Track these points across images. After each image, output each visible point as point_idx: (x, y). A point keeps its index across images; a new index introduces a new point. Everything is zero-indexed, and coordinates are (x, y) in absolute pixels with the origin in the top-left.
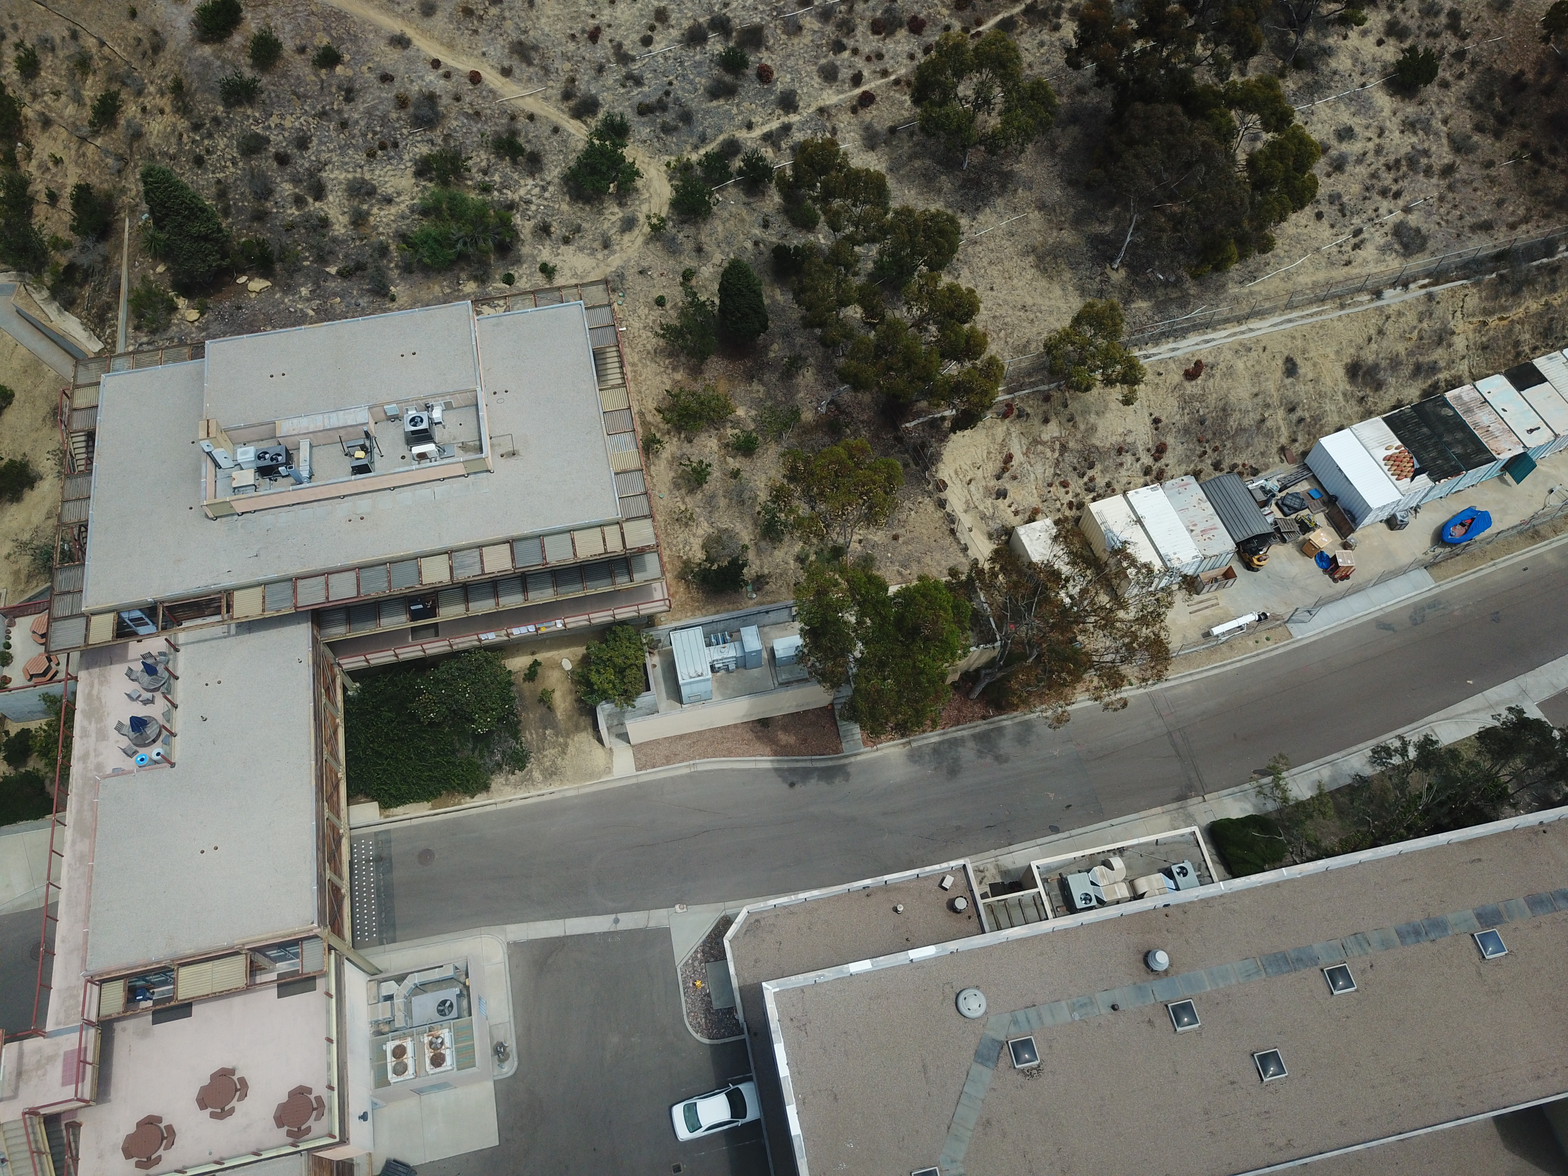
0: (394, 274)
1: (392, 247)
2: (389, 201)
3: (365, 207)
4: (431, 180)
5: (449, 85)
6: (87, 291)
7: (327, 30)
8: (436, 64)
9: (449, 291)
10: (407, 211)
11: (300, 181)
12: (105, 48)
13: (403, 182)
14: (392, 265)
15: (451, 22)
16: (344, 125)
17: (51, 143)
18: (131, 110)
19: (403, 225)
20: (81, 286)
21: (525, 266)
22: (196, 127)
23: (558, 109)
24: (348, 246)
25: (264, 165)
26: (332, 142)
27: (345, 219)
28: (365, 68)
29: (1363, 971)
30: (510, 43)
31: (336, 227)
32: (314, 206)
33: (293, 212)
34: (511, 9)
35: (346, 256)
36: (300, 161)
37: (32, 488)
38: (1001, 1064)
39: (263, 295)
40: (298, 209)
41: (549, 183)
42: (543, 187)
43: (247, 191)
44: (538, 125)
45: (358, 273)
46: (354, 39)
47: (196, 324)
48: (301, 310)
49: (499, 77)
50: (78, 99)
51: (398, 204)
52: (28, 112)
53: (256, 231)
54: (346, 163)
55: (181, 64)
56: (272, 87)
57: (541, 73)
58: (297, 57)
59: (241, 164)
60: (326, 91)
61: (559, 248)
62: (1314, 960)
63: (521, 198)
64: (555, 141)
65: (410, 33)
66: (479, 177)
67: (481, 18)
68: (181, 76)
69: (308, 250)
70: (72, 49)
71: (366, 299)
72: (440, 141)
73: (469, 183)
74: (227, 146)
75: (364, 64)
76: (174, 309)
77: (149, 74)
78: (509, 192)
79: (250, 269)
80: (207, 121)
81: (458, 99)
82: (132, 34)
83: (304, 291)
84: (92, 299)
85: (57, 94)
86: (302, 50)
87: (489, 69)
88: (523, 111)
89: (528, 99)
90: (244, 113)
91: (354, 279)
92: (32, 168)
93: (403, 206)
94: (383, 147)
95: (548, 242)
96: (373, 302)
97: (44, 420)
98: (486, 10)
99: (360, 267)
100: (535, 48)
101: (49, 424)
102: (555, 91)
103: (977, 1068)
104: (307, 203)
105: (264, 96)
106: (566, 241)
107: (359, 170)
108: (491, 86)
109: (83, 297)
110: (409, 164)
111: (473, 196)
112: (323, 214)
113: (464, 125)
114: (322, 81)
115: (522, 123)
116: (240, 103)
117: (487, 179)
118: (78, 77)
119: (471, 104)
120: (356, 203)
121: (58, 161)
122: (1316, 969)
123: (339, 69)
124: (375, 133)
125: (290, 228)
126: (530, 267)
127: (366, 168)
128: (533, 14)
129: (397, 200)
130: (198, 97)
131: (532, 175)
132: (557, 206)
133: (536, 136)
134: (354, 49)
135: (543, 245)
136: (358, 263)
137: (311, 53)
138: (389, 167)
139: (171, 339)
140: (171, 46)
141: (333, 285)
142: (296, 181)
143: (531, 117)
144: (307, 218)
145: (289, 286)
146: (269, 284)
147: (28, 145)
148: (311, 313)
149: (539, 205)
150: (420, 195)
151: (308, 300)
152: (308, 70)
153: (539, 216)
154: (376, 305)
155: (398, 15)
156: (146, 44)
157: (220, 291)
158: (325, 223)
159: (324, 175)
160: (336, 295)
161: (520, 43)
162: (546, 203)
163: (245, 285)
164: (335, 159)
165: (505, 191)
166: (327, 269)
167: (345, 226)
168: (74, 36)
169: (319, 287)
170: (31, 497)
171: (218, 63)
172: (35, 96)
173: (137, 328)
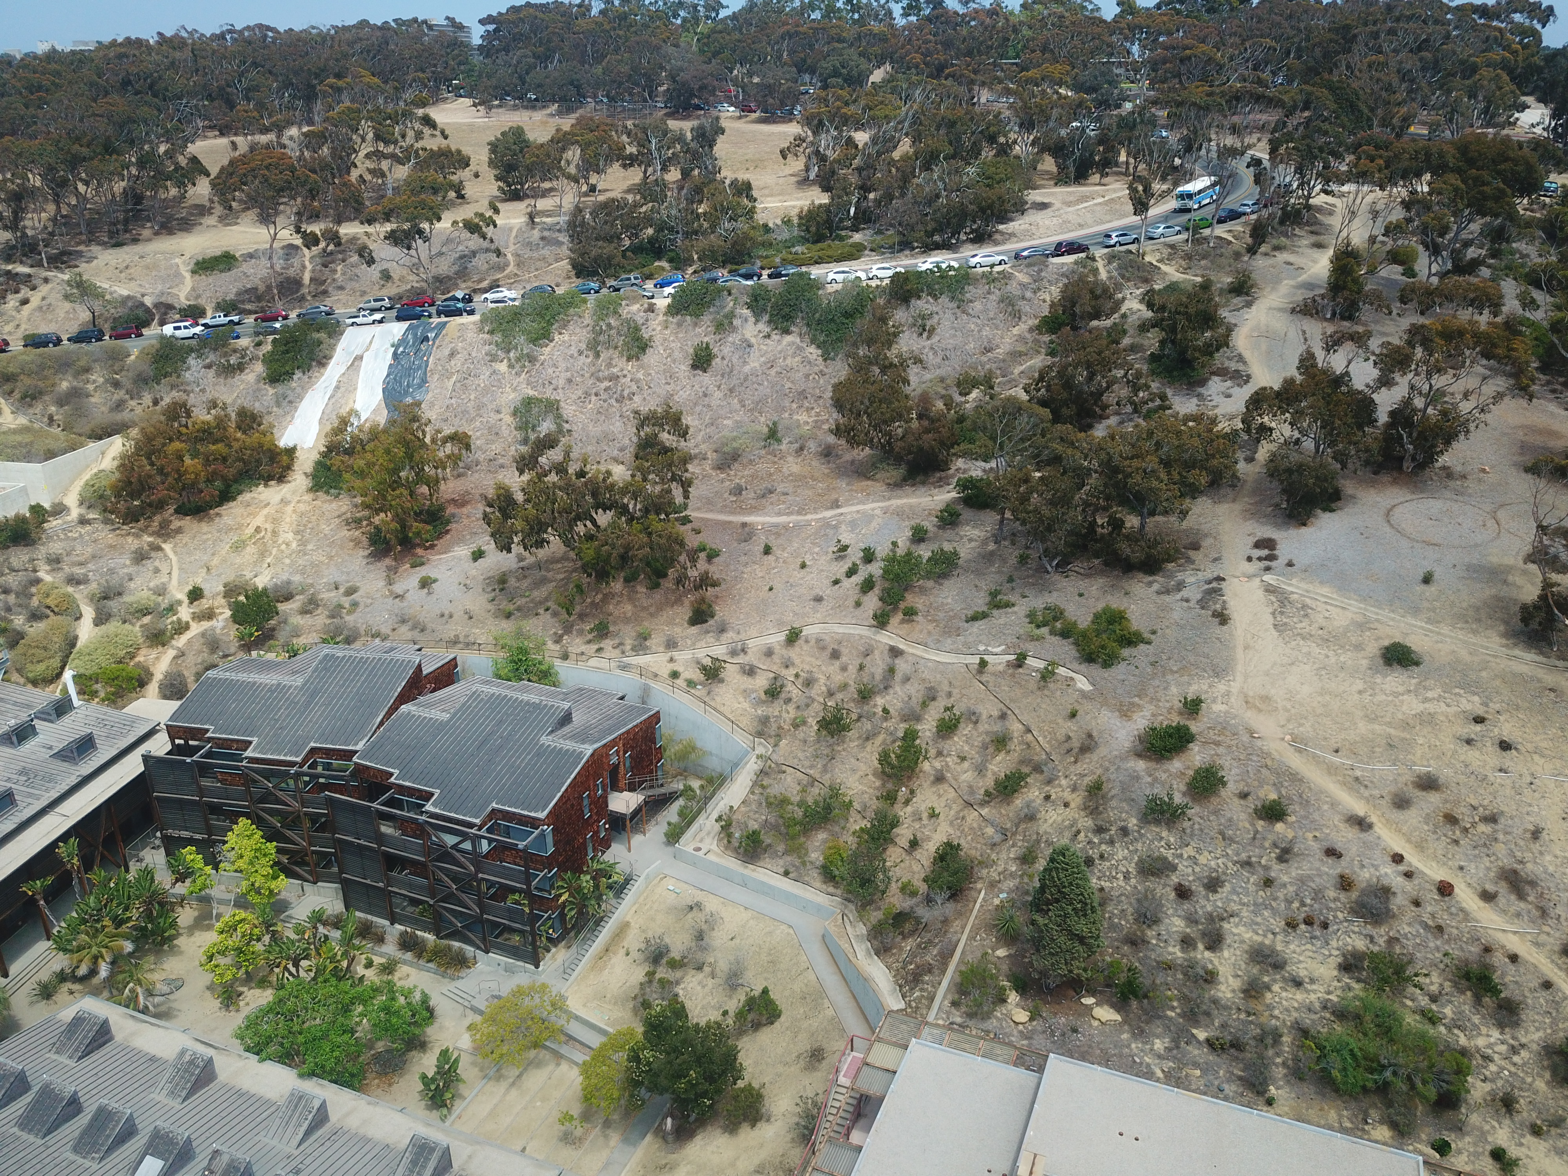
0: (1279, 1072)
1: (1286, 1039)
2: (1298, 983)
3: (1266, 979)
4: (1359, 981)
5: (1409, 886)
6: (909, 945)
7: (1277, 786)
8: (1398, 859)
9: (1349, 1125)
10: (1317, 1005)
11: (1196, 922)
12: (1029, 736)
13: (1322, 970)
14: (1279, 1060)
15: (1427, 824)
16: (1268, 883)
17: (935, 798)
18: (1032, 793)
19: (1308, 1020)
20: (905, 938)
21: (1467, 1139)
22: (1100, 830)
23: (1553, 961)
24: (1230, 1015)
25: (1159, 891)
26: (1247, 894)
27: (1236, 984)
28: (1310, 835)
30: (1502, 868)
31: (1223, 988)
32: (1202, 954)
33: (1176, 952)
34: (1506, 833)
35: (1224, 1026)
36: (1203, 902)
37: (753, 1126)
39: (1107, 1028)
40: (1183, 950)
41: (1523, 1046)
42: (1513, 1047)
43: (1130, 910)
44: (1522, 970)
45: (1232, 1051)
46: (1306, 803)
47: (1021, 1027)
48: (1148, 1065)
49: (1477, 899)
50: (980, 770)
51: (1308, 991)
52: (926, 766)
53: (1123, 955)
54: (1257, 924)
55: (1107, 770)
56: (1197, 819)
57: (1535, 913)
58: (1236, 800)
59: (1133, 881)
60: (1257, 843)
61: (1523, 1136)
63: (1478, 1050)
64: (1543, 997)
65: (1373, 819)
66: (1424, 1001)
67: (1466, 830)
68: (1104, 779)
69: (1179, 1000)
70: (997, 727)
71: (1234, 1088)
72: (1381, 941)
73: (1409, 1003)
74: (1125, 858)
75: (1310, 831)
76: (1002, 1000)
77: (1066, 769)
78: (1462, 1035)
79: (1101, 992)
80: (1113, 828)
81: (1417, 903)
82: (1063, 731)
83: (1159, 1045)
84: (913, 954)
85: (963, 759)
86: (1244, 796)
87: (1463, 886)
88: (1503, 947)
89: (1511, 936)
90: (1158, 834)
91: (1225, 1056)
92: (904, 812)
93: (1313, 997)
94: (1309, 922)
95: (1507, 1122)
96: (1242, 1095)
97: (798, 1057)
98: (1474, 825)
99: (1237, 1045)
100: (1533, 884)
101: (802, 1063)
102: (1551, 940)
104: (1195, 948)
105: (1187, 824)
106: (1536, 1131)
107: (1270, 936)
108: (1464, 905)
109: (901, 949)
110: (1336, 953)
111: (1411, 1020)
112: (1210, 967)
113: (1418, 935)
114: (1257, 832)
115: (1498, 959)
116: (1157, 822)
117: (1434, 1007)
118: (991, 750)
119: (1433, 916)
120: (1255, 971)
121: (933, 815)
123: (1279, 827)
124: (1303, 904)
125: (1169, 966)
126: (1475, 1144)
127: (1279, 937)
128: (1536, 847)
129: (1308, 987)
130: (1114, 803)
131: (1501, 1026)
132: (1529, 1080)
133: (1516, 982)
134: (1302, 813)
135: (1500, 1123)
136: (1238, 1039)
137: (1251, 803)
138: (1309, 946)
139: (987, 1032)
140: (1102, 751)
141: (1196, 1052)
142: (1191, 920)
143: (1514, 958)
144: (1192, 965)
145: (1142, 1031)
146: (1119, 1018)
147: (912, 792)
148: (1160, 1074)
149: (1502, 1069)
150: (1339, 992)
151: (1160, 1057)
152: (1243, 816)
153: (1500, 1083)
154: (1245, 1100)
155: (1362, 797)
156: (1076, 744)
157: (1059, 1003)
158: (1210, 977)
159: (1226, 925)
160: (1196, 1065)
161: (1515, 872)
162: (1513, 1069)
163: (1089, 1008)
164: (1244, 913)
165: (1456, 1031)
166: (1194, 1031)
167: (1233, 991)
168: (1003, 716)
169: (1178, 1047)
170: (748, 1136)
171: (1149, 779)
172: (940, 754)
173: (954, 1004)
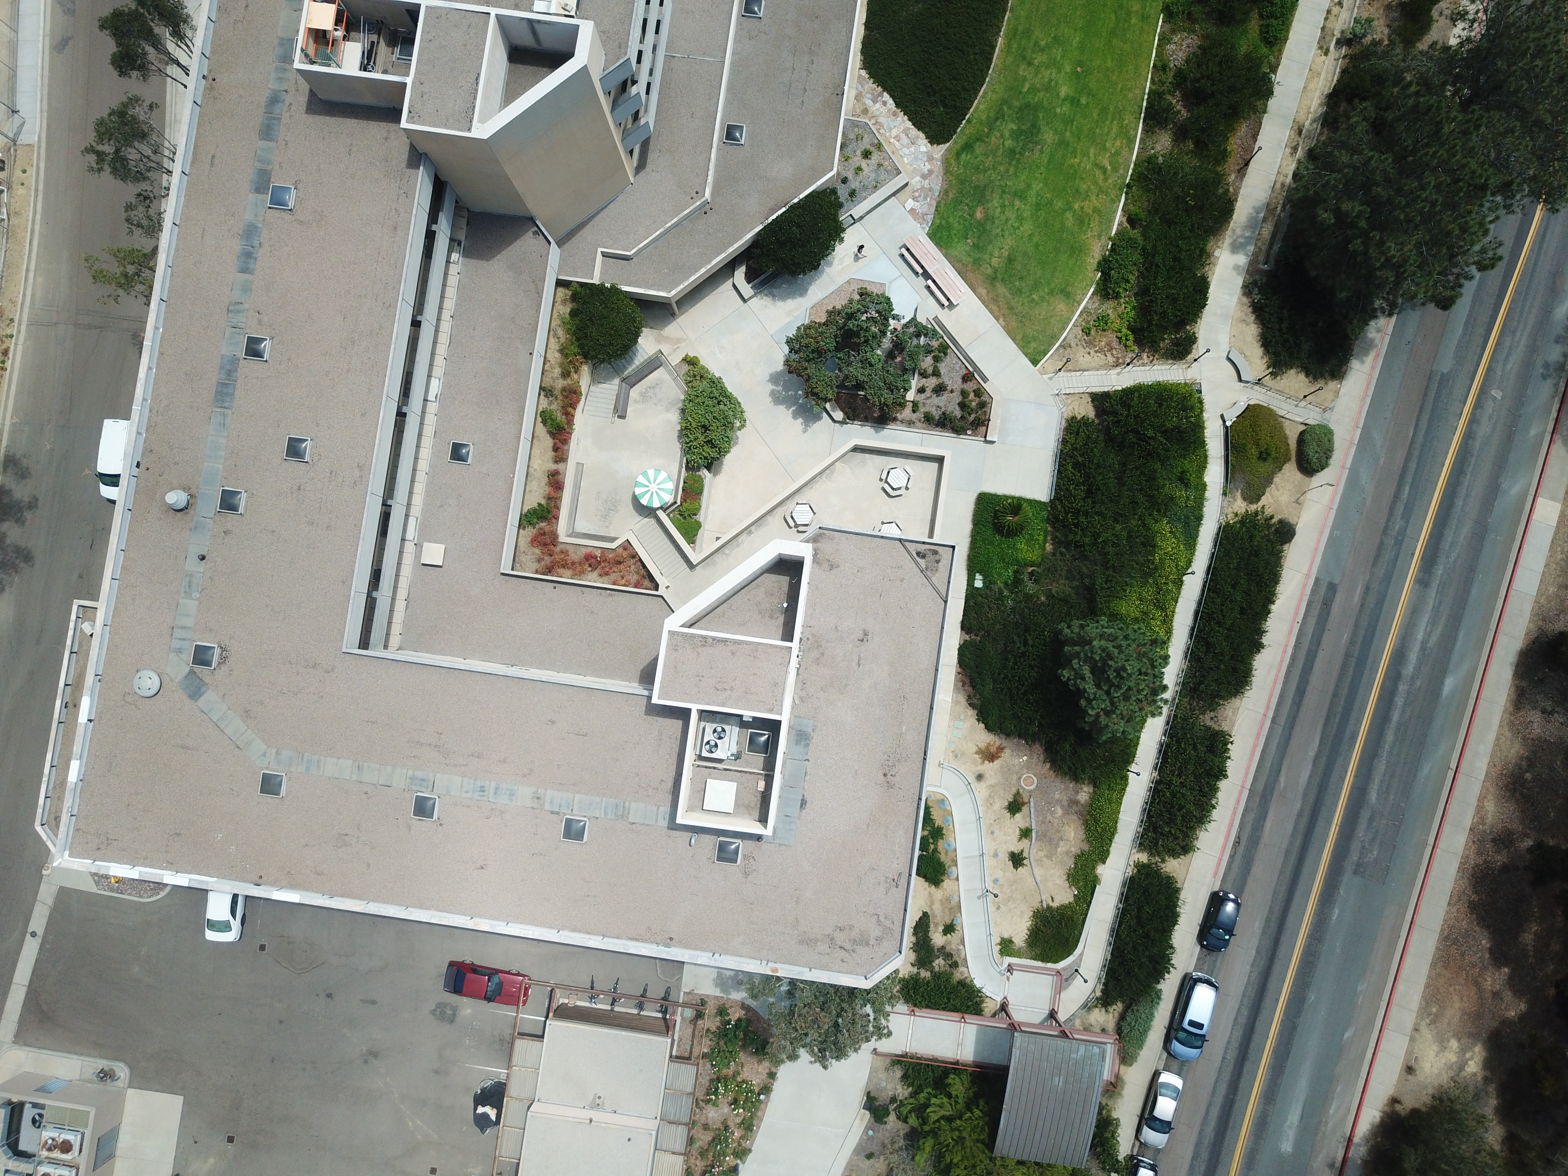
29: (260, 322)
38: (207, 680)
62: (234, 360)
103: (202, 702)
122: (242, 361)
